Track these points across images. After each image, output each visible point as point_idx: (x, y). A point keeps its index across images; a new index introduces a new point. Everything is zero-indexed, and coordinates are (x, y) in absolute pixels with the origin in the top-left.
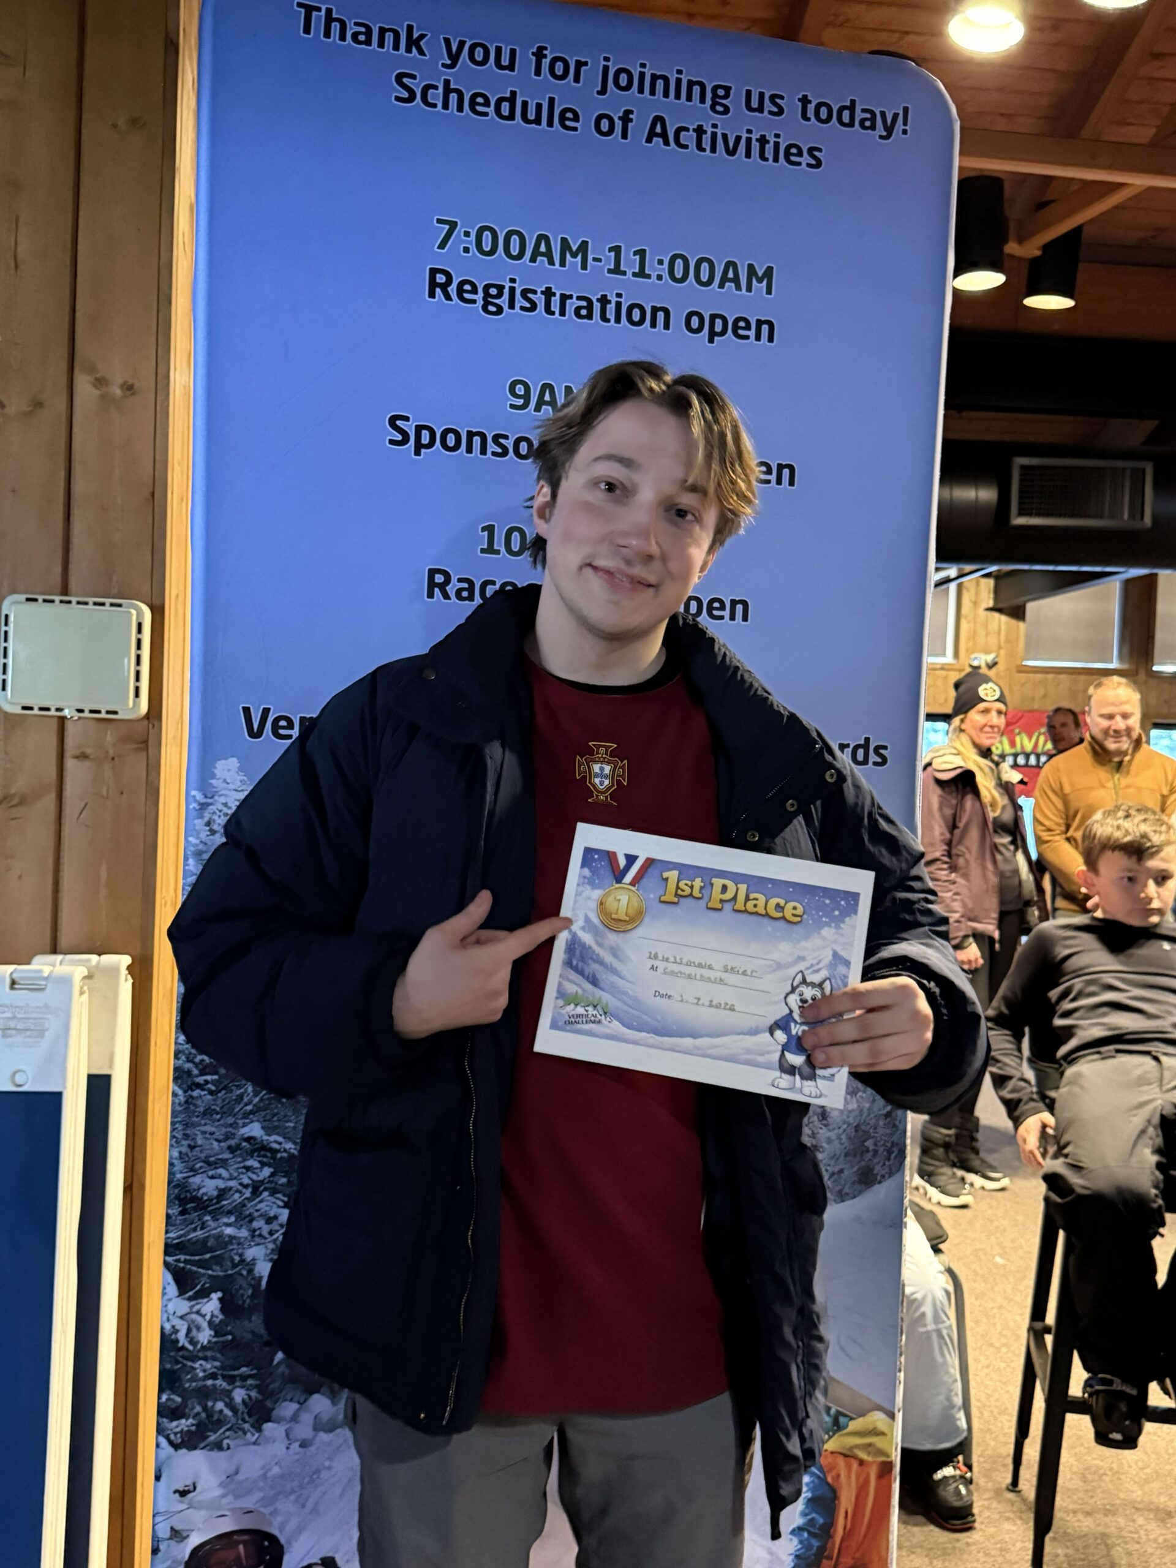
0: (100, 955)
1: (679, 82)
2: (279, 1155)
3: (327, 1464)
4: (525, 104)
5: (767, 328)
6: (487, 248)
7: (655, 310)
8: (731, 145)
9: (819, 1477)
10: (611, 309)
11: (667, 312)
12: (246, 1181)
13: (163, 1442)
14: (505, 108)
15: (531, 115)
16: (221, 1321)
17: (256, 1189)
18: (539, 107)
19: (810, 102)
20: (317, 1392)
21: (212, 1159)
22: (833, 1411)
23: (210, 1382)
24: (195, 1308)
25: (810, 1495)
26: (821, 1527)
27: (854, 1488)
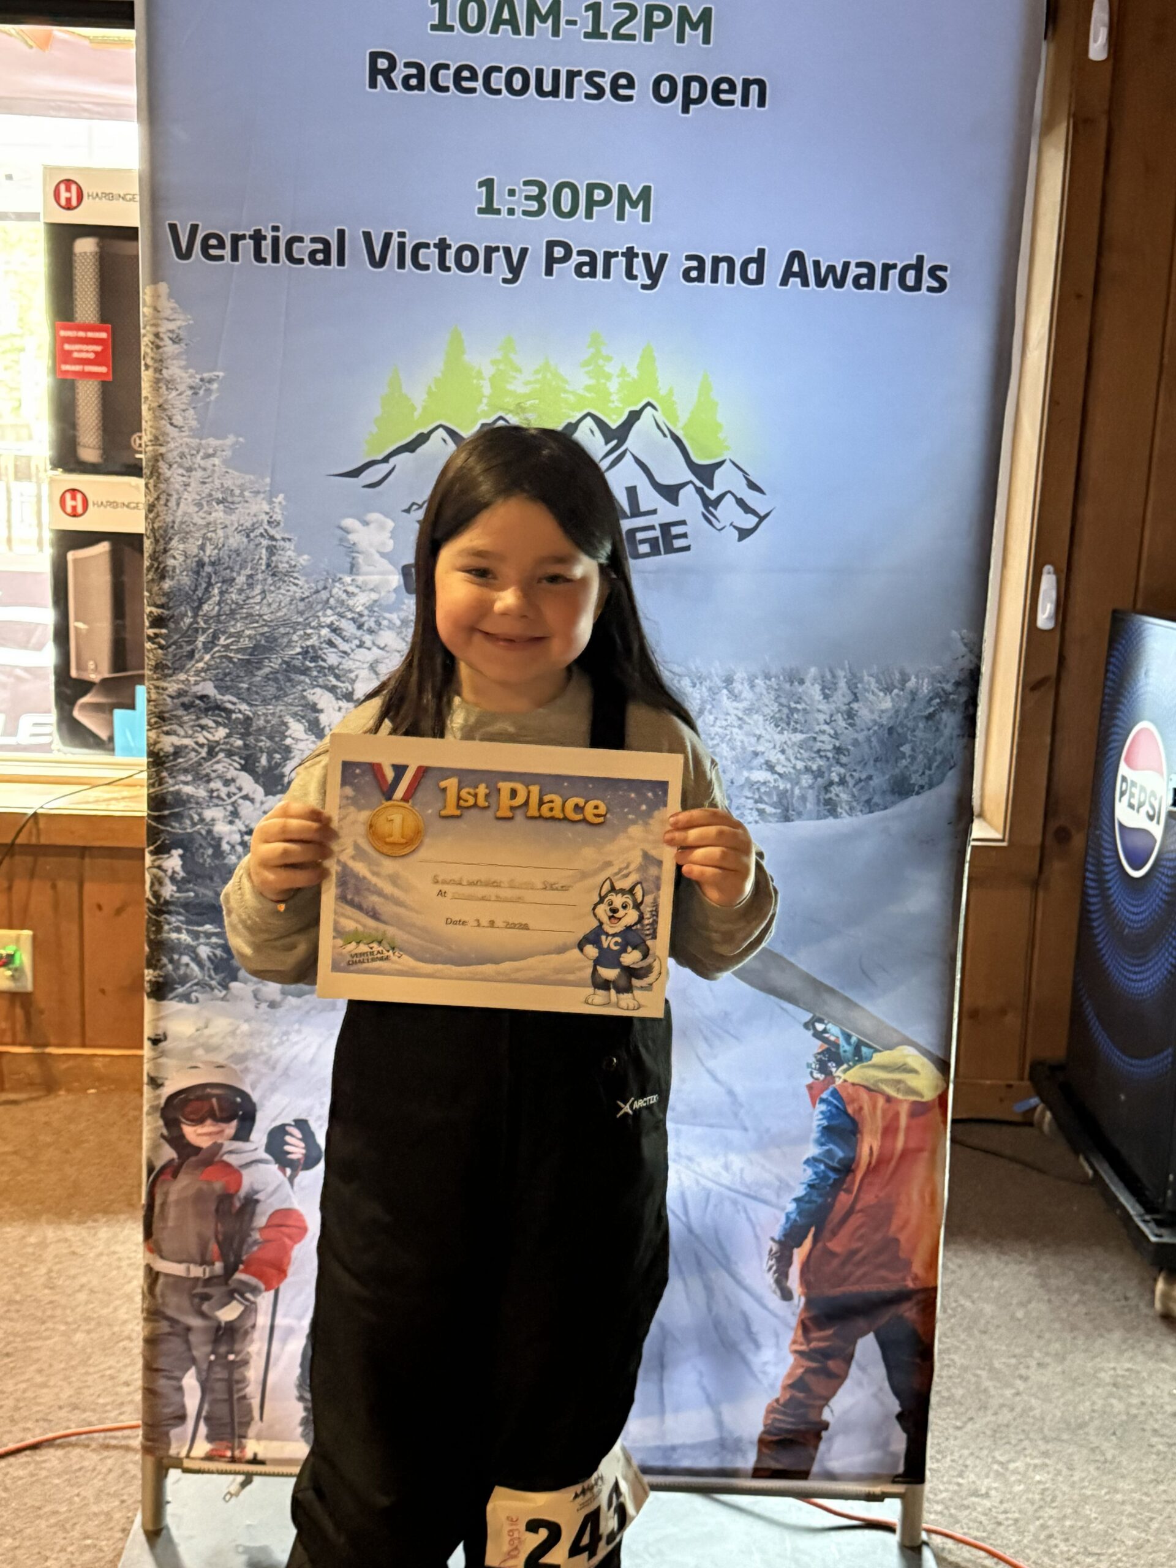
2: (234, 716)
9: (837, 1107)
16: (183, 878)
17: (212, 749)
21: (167, 715)
22: (854, 1040)
23: (174, 936)
24: (157, 863)
25: (825, 1123)
26: (840, 1161)
27: (880, 1123)
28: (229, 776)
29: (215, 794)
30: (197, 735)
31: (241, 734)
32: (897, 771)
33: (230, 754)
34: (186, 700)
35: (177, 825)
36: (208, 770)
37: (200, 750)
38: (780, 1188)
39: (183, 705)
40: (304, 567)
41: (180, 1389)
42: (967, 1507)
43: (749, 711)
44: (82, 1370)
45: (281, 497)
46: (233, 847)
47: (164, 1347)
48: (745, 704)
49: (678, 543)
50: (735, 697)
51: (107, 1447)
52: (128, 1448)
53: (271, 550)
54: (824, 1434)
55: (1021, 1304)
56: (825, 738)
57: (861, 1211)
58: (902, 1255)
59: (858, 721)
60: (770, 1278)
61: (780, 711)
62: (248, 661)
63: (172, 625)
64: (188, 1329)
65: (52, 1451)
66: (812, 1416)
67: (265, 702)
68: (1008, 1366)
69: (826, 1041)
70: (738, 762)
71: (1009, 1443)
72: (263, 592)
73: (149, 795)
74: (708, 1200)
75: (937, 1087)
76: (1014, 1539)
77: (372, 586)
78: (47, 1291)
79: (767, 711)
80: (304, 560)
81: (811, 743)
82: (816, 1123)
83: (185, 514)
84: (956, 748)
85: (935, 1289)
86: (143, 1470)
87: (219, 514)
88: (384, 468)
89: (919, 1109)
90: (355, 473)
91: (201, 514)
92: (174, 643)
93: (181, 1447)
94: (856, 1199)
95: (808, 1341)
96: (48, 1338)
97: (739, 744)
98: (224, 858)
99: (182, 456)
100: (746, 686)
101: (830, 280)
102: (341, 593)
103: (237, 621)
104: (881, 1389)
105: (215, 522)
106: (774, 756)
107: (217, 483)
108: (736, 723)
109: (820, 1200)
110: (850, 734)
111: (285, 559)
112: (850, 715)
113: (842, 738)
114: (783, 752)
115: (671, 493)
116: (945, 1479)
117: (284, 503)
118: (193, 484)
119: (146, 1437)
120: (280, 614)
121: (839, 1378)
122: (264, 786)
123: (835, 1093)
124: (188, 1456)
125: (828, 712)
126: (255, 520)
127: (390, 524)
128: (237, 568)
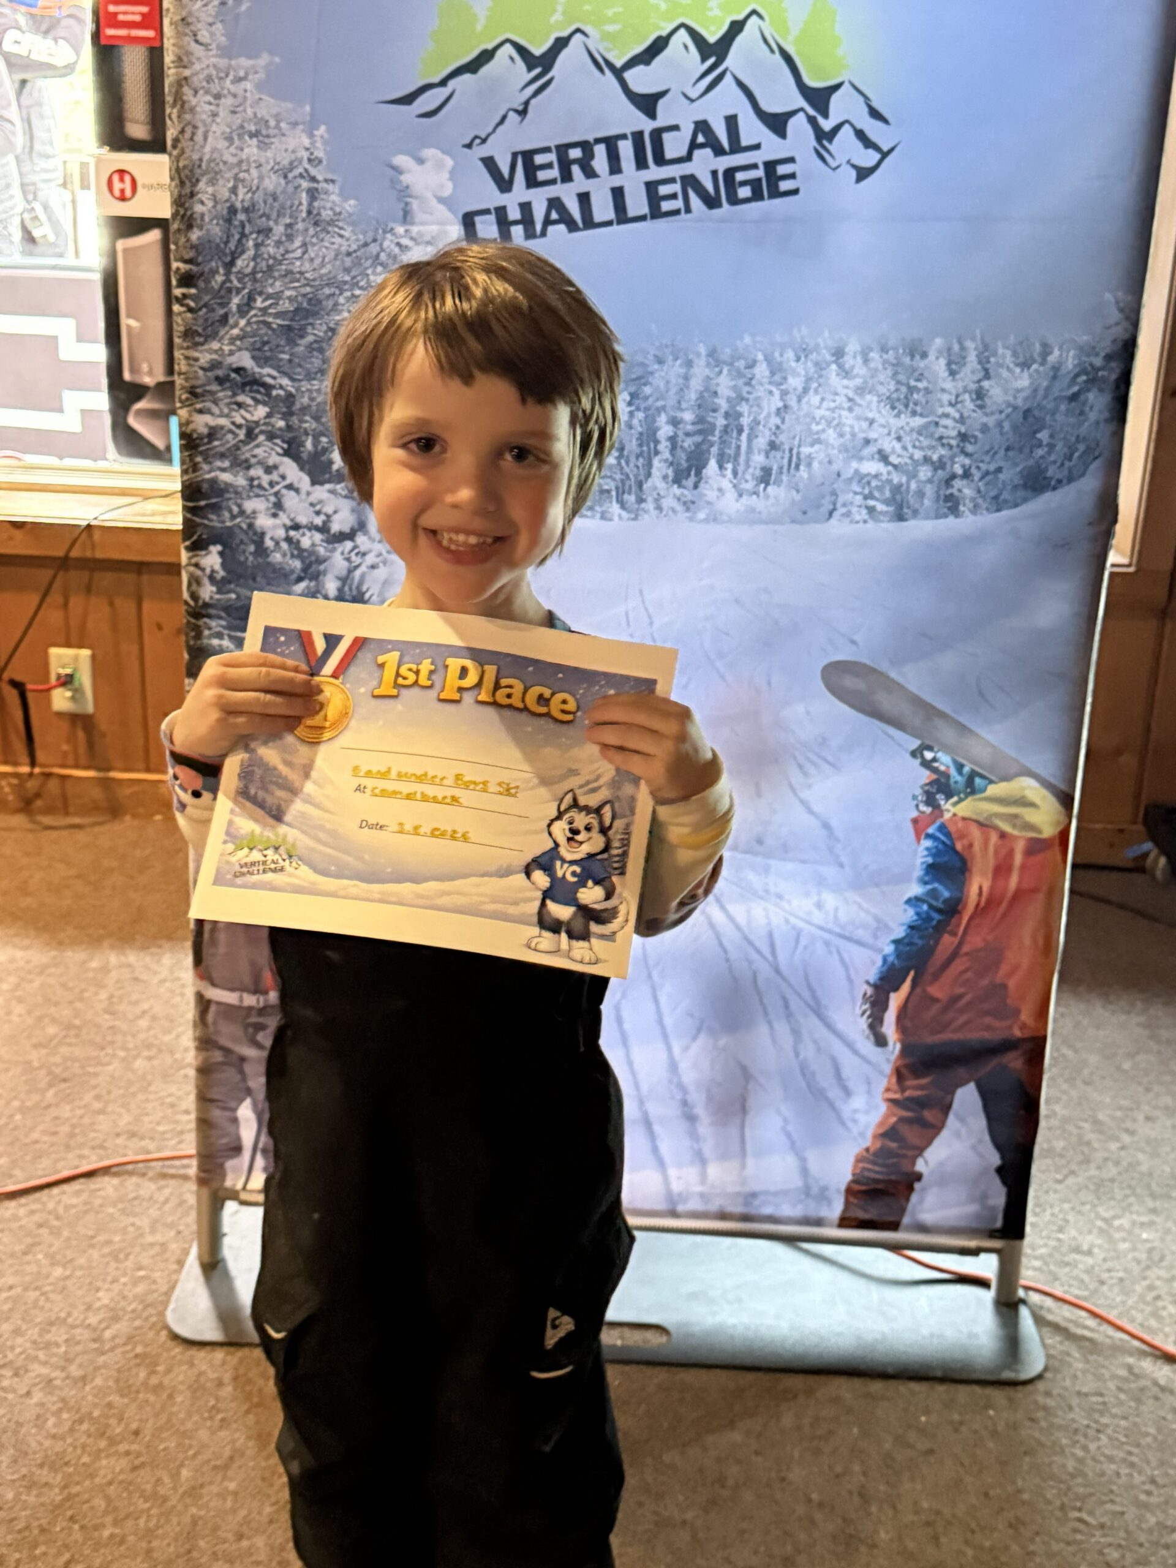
9: (943, 843)
22: (966, 770)
24: (194, 561)
25: (930, 860)
26: (945, 901)
27: (991, 862)
28: (271, 462)
29: (256, 483)
30: (234, 414)
31: (284, 414)
32: (1031, 462)
33: (271, 436)
34: (220, 373)
35: (214, 517)
36: (248, 455)
37: (237, 431)
38: (878, 929)
39: (217, 378)
40: (350, 215)
41: (235, 1121)
42: (1067, 1264)
43: (861, 390)
44: (141, 1097)
45: (323, 128)
46: (277, 543)
47: (218, 1076)
48: (858, 381)
49: (784, 186)
50: (846, 373)
51: (164, 1176)
52: (185, 1178)
53: (313, 194)
54: (917, 1186)
55: (1130, 1056)
56: (948, 422)
57: (967, 954)
58: (1009, 1001)
59: (988, 401)
60: (863, 1023)
61: (897, 390)
62: (289, 328)
63: (201, 284)
64: (243, 1059)
65: (107, 1179)
66: (905, 1166)
67: (309, 377)
68: (1113, 1118)
69: (935, 770)
70: (847, 450)
71: (1113, 1198)
72: (304, 245)
73: (183, 483)
74: (797, 941)
75: (1058, 823)
76: (1118, 1299)
77: (428, 238)
78: (107, 1016)
79: (882, 390)
80: (350, 206)
81: (932, 428)
82: (919, 860)
83: (214, 150)
84: (1104, 434)
85: (1044, 1038)
86: (199, 1201)
87: (251, 149)
88: (442, 93)
89: (1036, 847)
90: (408, 99)
91: (232, 150)
92: (205, 305)
93: (237, 1178)
94: (961, 944)
95: (903, 1090)
96: (109, 1064)
97: (848, 429)
98: (268, 556)
99: (209, 79)
100: (859, 360)
102: (393, 246)
103: (275, 279)
104: (980, 1141)
105: (248, 160)
106: (889, 445)
107: (249, 111)
108: (846, 405)
109: (920, 942)
110: (979, 418)
111: (329, 205)
112: (980, 395)
113: (968, 422)
114: (899, 439)
115: (777, 123)
116: (1044, 1233)
117: (326, 136)
118: (221, 114)
119: (202, 1168)
120: (324, 271)
121: (933, 1130)
122: (310, 474)
123: (942, 828)
124: (244, 1188)
125: (954, 391)
126: (293, 157)
127: (449, 162)
128: (274, 215)
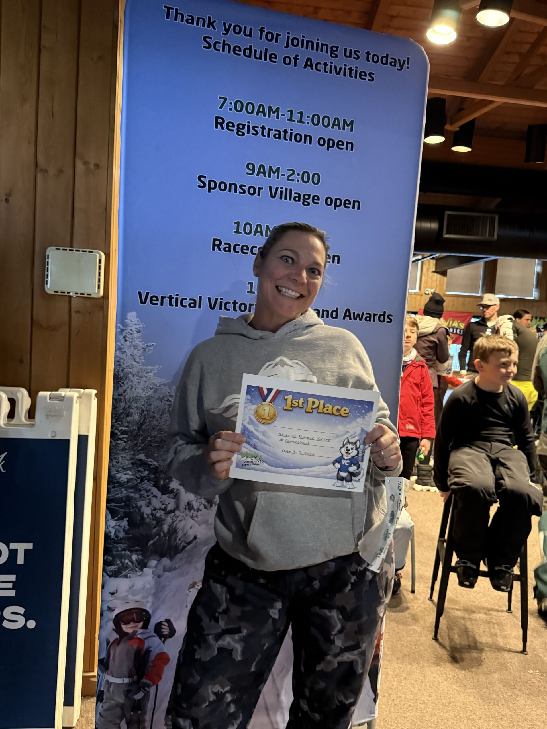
0: (84, 389)
1: (318, 44)
2: (151, 467)
3: (168, 584)
4: (255, 51)
5: (350, 145)
6: (239, 109)
7: (306, 136)
8: (338, 71)
10: (288, 135)
11: (310, 137)
12: (138, 476)
13: (105, 574)
14: (247, 52)
15: (258, 56)
16: (128, 529)
17: (142, 479)
18: (261, 52)
19: (370, 54)
20: (165, 557)
21: (125, 467)
23: (123, 552)
101: (358, 318)
